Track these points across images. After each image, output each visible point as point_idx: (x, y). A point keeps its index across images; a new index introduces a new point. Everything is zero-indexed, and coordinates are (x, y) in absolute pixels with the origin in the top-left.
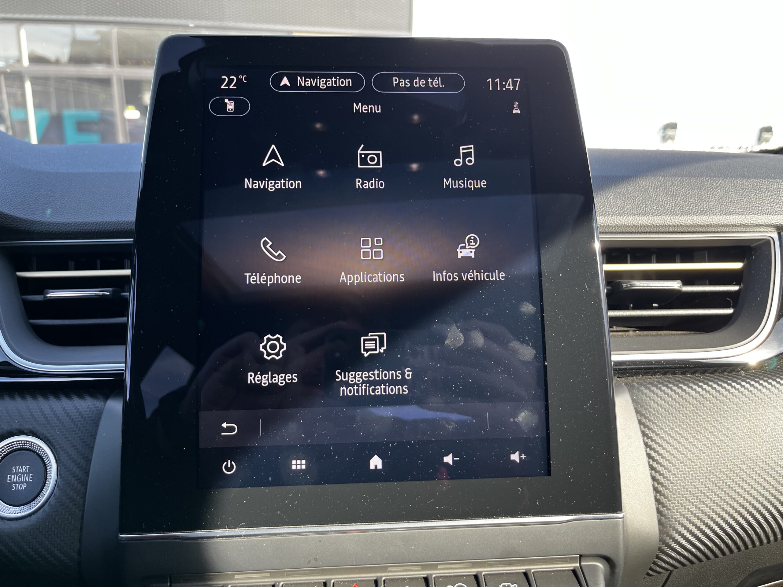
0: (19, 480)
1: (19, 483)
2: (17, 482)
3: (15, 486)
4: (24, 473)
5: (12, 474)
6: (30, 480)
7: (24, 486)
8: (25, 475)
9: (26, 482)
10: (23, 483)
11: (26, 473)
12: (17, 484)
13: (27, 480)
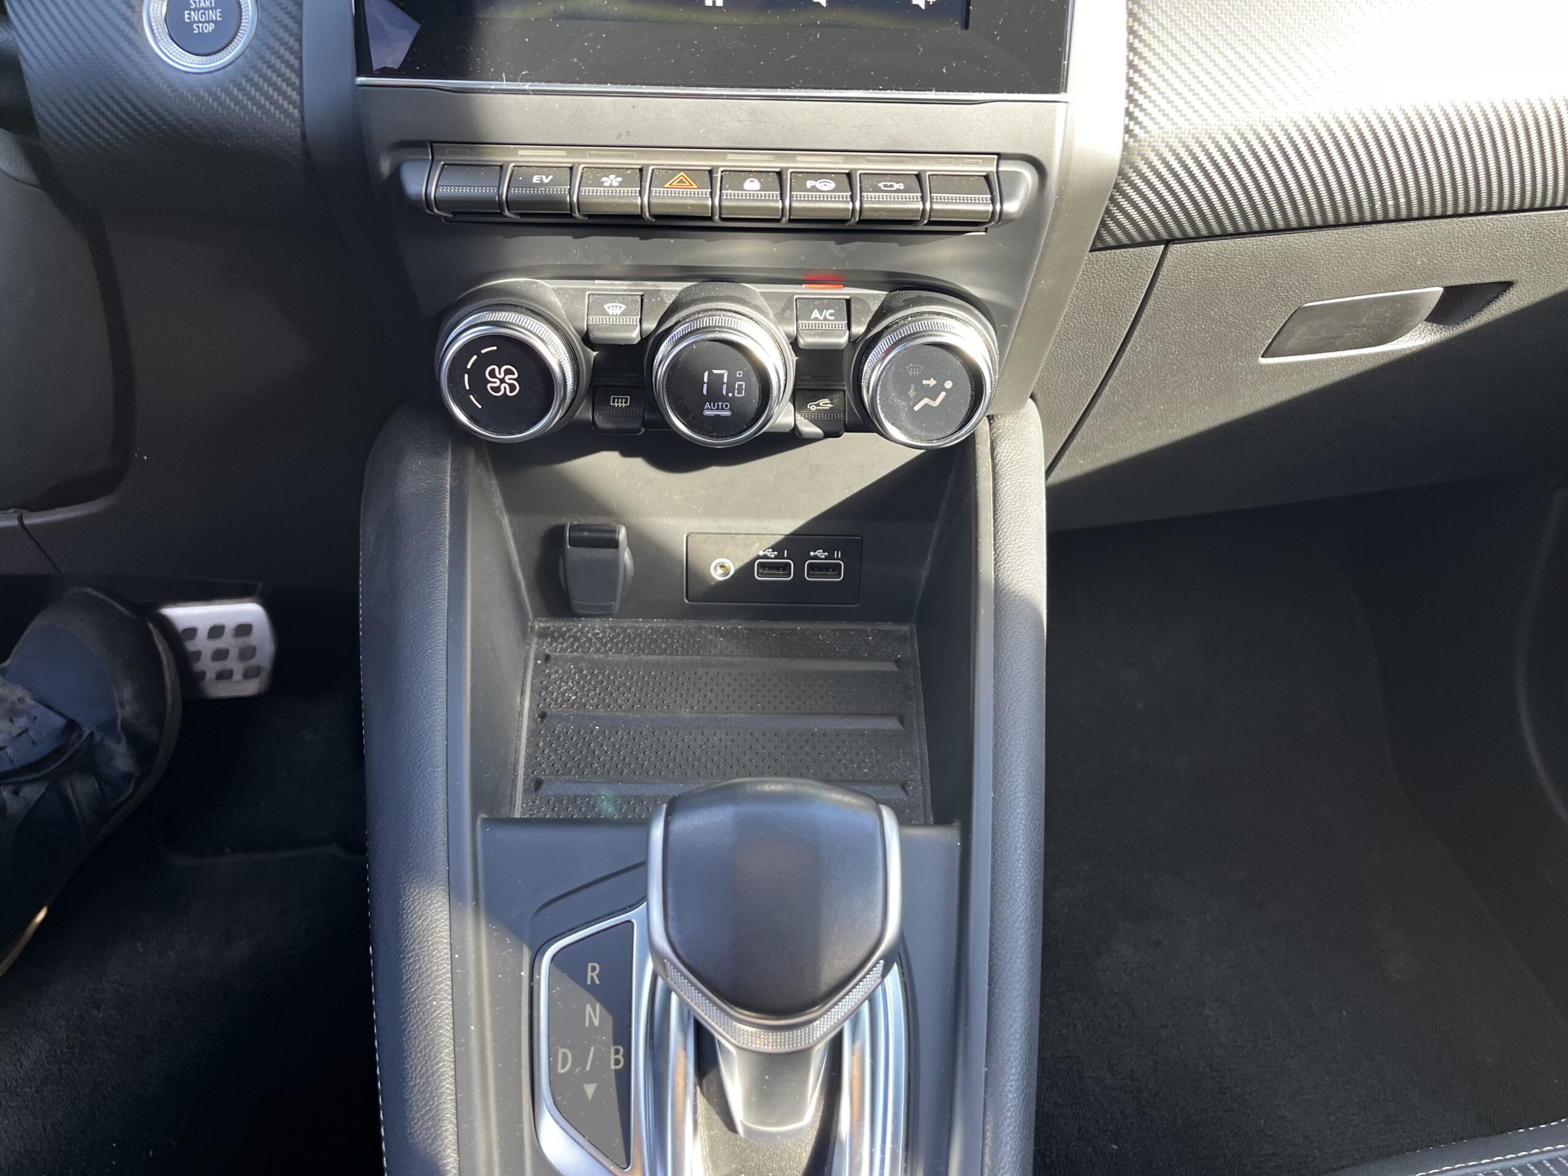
0: (202, 18)
1: (203, 23)
2: (199, 22)
3: (198, 27)
4: (208, 9)
5: (191, 10)
6: (219, 19)
7: (211, 27)
8: (210, 11)
9: (212, 21)
10: (208, 22)
11: (212, 9)
12: (200, 25)
13: (214, 18)
